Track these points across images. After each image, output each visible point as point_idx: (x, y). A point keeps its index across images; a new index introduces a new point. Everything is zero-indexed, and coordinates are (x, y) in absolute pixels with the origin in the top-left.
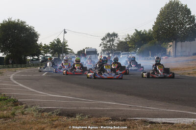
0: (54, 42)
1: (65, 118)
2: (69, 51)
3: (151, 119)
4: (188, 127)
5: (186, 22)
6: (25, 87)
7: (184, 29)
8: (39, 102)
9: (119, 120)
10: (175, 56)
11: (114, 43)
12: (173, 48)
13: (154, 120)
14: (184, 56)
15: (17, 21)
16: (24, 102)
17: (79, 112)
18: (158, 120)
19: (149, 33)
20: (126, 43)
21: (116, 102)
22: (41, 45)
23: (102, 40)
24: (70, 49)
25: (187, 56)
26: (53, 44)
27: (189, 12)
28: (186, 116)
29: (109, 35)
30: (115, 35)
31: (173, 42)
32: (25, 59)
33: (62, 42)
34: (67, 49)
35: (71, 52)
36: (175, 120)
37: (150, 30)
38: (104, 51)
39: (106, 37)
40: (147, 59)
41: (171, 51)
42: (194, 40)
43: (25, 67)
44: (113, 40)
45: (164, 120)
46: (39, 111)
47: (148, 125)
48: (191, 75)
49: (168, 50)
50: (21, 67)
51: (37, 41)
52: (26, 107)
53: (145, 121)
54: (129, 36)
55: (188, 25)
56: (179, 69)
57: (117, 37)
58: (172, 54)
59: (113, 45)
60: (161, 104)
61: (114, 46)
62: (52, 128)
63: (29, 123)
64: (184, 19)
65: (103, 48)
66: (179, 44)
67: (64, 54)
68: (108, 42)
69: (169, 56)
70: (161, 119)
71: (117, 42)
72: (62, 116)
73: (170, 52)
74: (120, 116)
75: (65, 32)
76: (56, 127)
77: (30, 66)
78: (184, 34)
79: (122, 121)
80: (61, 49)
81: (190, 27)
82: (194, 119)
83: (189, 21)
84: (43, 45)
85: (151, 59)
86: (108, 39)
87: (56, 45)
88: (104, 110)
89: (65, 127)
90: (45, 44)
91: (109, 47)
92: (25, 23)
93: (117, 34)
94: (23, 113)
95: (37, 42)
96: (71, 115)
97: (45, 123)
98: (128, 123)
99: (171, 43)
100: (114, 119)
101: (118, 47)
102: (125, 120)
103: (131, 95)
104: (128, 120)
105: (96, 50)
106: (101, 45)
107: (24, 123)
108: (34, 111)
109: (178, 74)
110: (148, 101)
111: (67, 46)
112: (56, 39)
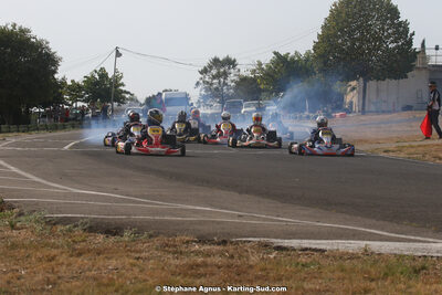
0: (93, 76)
1: (100, 238)
2: (127, 96)
3: (279, 240)
4: (352, 257)
5: (389, 36)
6: (23, 173)
7: (383, 52)
8: (49, 203)
9: (212, 242)
10: (363, 111)
11: (228, 81)
12: (359, 93)
13: (286, 243)
14: (384, 112)
15: (10, 27)
16: (16, 205)
17: (131, 225)
18: (295, 243)
19: (307, 60)
20: (254, 80)
21: (211, 206)
22: (63, 82)
23: (201, 73)
24: (128, 93)
25: (389, 112)
26: (90, 82)
27: (394, 12)
28: (354, 235)
29: (216, 61)
30: (230, 63)
31: (357, 79)
32: (28, 113)
33: (110, 76)
34: (122, 92)
35: (132, 99)
36: (328, 244)
37: (308, 53)
38: (204, 97)
39: (211, 67)
40: (301, 118)
41: (355, 100)
42: (406, 77)
43: (27, 130)
44: (225, 75)
45: (306, 243)
46: (48, 223)
47: (271, 253)
48: (391, 154)
49: (348, 99)
50: (18, 131)
51: (55, 72)
52: (21, 214)
53: (266, 246)
54: (260, 64)
55: (392, 42)
56: (366, 141)
57: (234, 66)
58: (356, 108)
59: (225, 84)
60: (306, 213)
61: (229, 87)
62: (71, 256)
63: (23, 246)
64: (383, 28)
65: (203, 92)
66: (372, 84)
67: (115, 104)
68: (214, 77)
69: (349, 111)
70: (299, 241)
71: (235, 78)
72: (95, 231)
73: (351, 103)
74: (215, 235)
75: (118, 54)
76: (80, 255)
77: (38, 129)
78: (384, 62)
79: (219, 244)
80: (108, 91)
81: (398, 47)
82: (368, 242)
83: (394, 33)
84: (69, 83)
85: (308, 117)
86: (214, 72)
87: (97, 83)
88: (183, 223)
89: (99, 254)
90: (73, 81)
91: (217, 89)
92: (29, 31)
93: (235, 61)
94: (13, 227)
95: (56, 76)
96: (112, 230)
97: (58, 247)
98: (230, 248)
99: (353, 83)
100: (202, 240)
101: (236, 88)
102: (224, 242)
103: (247, 193)
104: (231, 243)
105: (187, 95)
106: (198, 83)
107: (14, 246)
108: (37, 221)
109: (362, 151)
110: (280, 205)
111: (122, 85)
112: (98, 69)
